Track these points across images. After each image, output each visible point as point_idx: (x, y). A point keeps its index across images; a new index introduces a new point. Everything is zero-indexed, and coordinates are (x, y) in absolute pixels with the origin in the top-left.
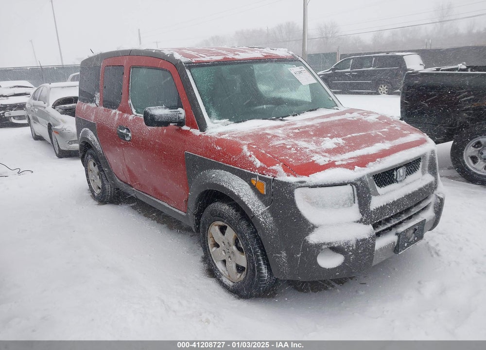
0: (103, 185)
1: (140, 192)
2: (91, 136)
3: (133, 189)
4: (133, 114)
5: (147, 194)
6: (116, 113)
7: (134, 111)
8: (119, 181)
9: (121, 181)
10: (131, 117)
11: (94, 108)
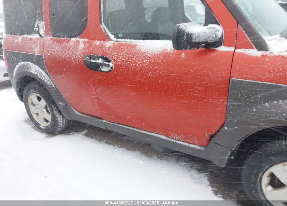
0: (54, 118)
1: (116, 124)
2: (35, 69)
3: (104, 121)
4: (111, 40)
5: (126, 125)
6: (78, 42)
7: (112, 36)
8: (78, 113)
9: (81, 113)
10: (108, 44)
11: (37, 39)
